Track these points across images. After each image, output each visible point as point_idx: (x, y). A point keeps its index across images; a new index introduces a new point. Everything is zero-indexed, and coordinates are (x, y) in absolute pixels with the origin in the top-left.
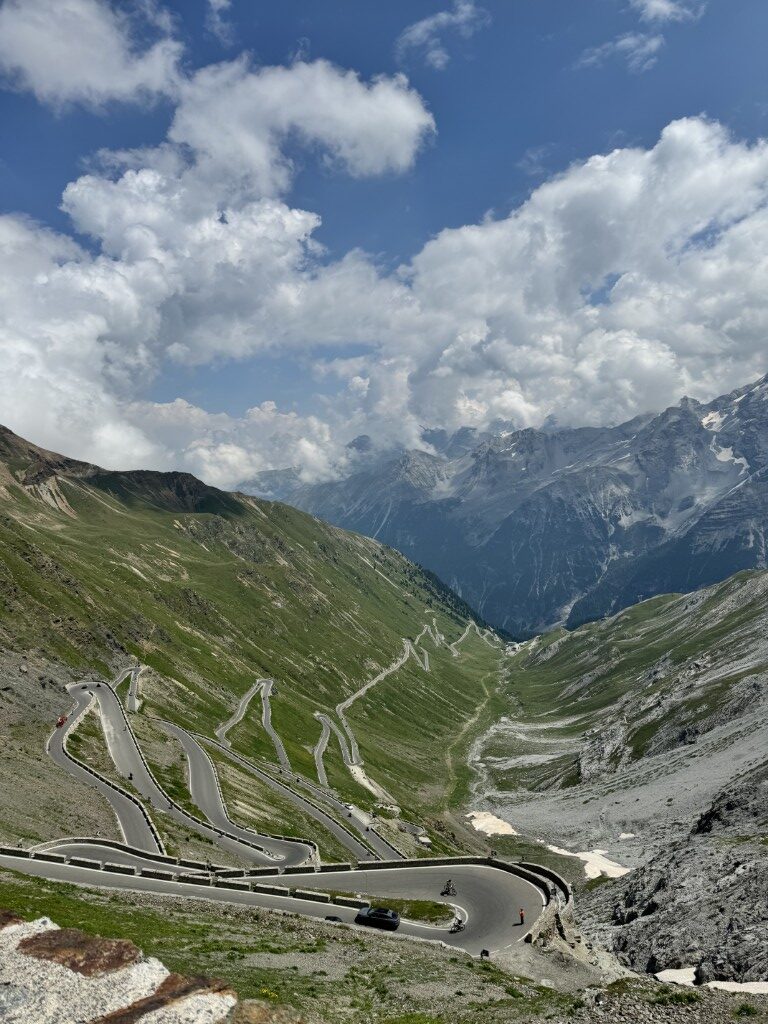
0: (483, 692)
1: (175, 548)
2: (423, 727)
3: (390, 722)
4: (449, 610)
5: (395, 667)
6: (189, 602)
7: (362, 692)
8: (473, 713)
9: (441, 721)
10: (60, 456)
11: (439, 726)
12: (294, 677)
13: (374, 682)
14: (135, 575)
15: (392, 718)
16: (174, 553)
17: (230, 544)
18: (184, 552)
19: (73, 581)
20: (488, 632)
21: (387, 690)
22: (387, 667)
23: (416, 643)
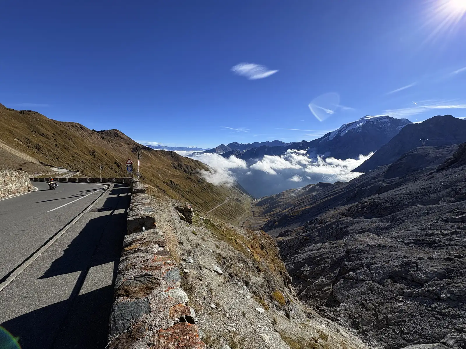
0: (245, 211)
1: (171, 171)
2: (229, 218)
3: (221, 216)
4: (240, 190)
5: (224, 203)
6: (172, 184)
7: (214, 209)
8: (242, 215)
9: (233, 217)
10: (143, 145)
11: (233, 218)
12: (197, 204)
13: (217, 207)
14: (159, 177)
15: (221, 215)
16: (170, 172)
17: (184, 170)
18: (172, 172)
19: (142, 177)
20: (249, 196)
21: (220, 208)
22: (222, 203)
23: (230, 198)
